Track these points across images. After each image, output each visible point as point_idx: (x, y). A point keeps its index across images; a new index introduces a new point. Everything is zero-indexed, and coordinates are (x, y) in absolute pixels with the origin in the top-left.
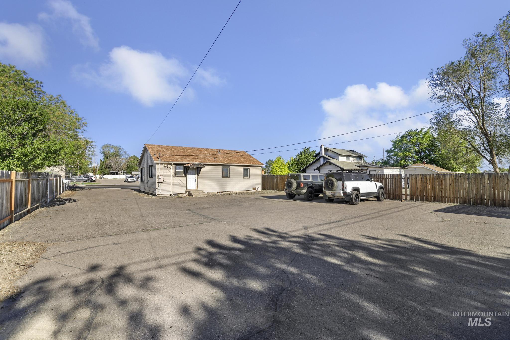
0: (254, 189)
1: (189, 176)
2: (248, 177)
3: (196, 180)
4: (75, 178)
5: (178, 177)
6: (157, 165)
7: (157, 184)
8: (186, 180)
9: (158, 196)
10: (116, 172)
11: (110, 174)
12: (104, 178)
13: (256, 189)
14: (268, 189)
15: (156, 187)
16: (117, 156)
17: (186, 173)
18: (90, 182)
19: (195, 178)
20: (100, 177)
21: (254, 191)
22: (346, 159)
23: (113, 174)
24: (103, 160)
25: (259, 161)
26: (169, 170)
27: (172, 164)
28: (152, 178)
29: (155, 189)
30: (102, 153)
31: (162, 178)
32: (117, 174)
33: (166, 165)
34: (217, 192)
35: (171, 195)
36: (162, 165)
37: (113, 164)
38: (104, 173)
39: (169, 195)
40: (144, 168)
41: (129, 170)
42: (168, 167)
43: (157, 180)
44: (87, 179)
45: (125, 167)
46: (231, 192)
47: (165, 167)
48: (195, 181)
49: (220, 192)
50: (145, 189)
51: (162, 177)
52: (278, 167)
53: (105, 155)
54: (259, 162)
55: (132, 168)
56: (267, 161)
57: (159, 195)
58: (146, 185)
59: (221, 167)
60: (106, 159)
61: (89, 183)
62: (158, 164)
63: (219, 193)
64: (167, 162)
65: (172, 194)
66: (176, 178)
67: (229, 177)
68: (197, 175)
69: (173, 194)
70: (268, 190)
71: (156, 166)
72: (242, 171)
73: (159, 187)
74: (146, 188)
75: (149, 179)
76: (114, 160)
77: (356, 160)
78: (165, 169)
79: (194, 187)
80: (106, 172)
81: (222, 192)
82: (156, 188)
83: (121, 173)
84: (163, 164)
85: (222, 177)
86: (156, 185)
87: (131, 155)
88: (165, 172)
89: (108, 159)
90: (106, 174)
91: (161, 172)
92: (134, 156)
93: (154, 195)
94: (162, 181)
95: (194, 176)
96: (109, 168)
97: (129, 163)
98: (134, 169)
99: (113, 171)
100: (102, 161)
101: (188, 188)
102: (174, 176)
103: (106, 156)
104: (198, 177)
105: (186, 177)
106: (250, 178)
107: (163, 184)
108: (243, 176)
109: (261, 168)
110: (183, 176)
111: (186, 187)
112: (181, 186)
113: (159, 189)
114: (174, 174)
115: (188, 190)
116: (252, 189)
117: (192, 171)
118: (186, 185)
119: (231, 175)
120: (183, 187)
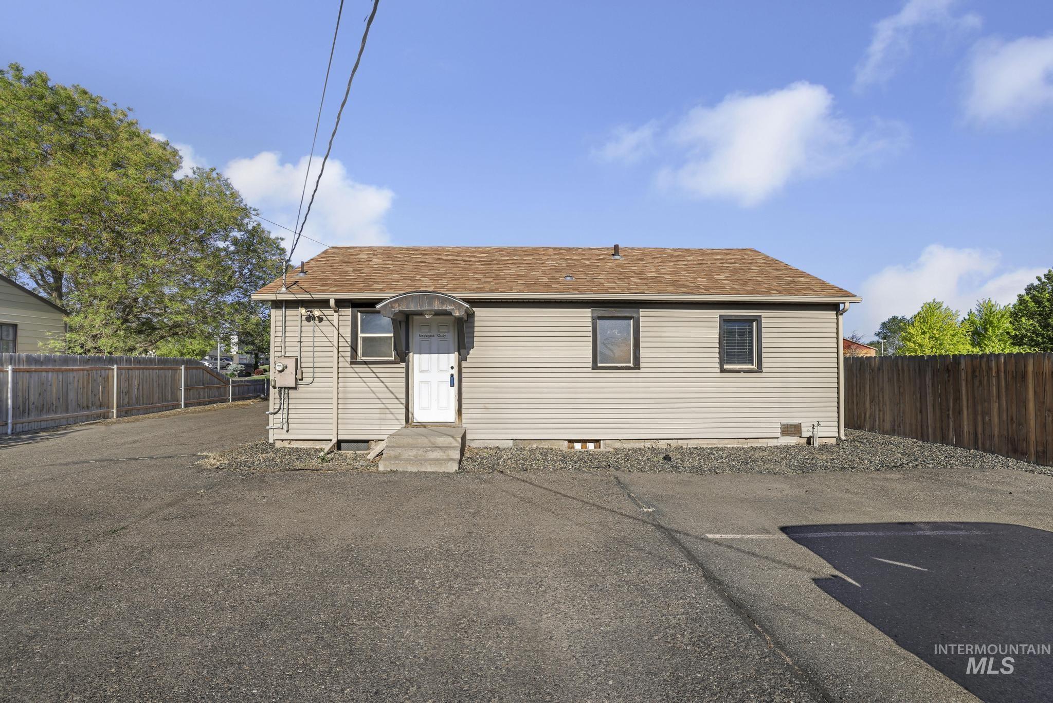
0: (791, 429)
1: (417, 361)
2: (754, 367)
3: (457, 381)
5: (365, 363)
6: (275, 314)
7: (273, 395)
8: (404, 380)
9: (276, 445)
13: (806, 433)
14: (888, 426)
17: (402, 348)
19: (450, 372)
21: (792, 440)
25: (822, 283)
26: (327, 334)
27: (332, 303)
31: (292, 369)
33: (313, 311)
34: (571, 441)
35: (338, 448)
36: (294, 311)
39: (331, 447)
42: (321, 320)
43: (273, 377)
46: (648, 444)
47: (308, 319)
48: (451, 384)
49: (584, 442)
51: (290, 363)
52: (927, 336)
54: (824, 286)
56: (886, 320)
57: (286, 444)
59: (588, 312)
62: (279, 304)
63: (578, 446)
65: (342, 441)
66: (359, 368)
67: (637, 367)
68: (460, 355)
70: (884, 432)
71: (268, 317)
72: (715, 333)
73: (285, 407)
78: (308, 327)
79: (445, 415)
81: (596, 441)
82: (271, 410)
84: (298, 304)
85: (595, 368)
86: (268, 399)
88: (307, 342)
91: (292, 341)
94: (293, 383)
95: (445, 362)
101: (416, 418)
102: (349, 359)
104: (463, 364)
105: (403, 365)
106: (761, 372)
107: (298, 395)
108: (718, 360)
109: (837, 314)
110: (393, 359)
111: (404, 411)
112: (382, 406)
113: (285, 416)
114: (349, 349)
115: (416, 425)
116: (779, 435)
117: (436, 336)
118: (404, 401)
119: (642, 355)
120: (390, 411)
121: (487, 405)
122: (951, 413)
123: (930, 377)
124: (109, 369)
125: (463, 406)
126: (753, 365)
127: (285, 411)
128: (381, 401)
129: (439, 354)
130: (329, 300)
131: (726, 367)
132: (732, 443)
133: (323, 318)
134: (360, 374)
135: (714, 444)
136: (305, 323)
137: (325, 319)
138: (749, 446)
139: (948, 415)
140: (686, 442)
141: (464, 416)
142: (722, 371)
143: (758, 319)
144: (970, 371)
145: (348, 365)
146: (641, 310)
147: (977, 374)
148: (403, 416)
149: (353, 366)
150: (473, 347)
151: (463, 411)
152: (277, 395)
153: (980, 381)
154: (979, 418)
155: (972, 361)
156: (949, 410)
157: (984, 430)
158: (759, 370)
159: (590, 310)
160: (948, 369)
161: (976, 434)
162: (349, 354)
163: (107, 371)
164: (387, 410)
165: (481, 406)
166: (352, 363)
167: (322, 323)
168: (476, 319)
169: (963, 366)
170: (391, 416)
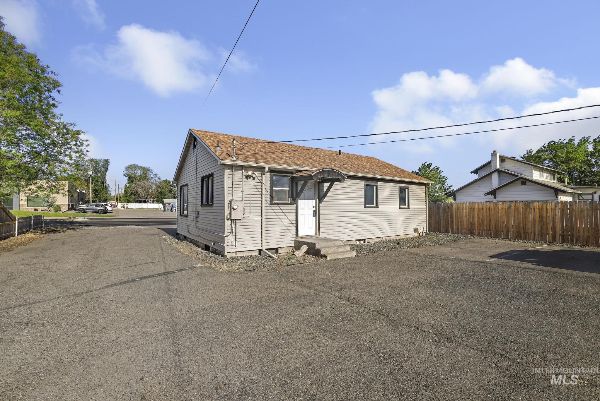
1: (301, 203)
2: (406, 207)
3: (316, 213)
4: (82, 207)
5: (278, 204)
6: (228, 173)
7: (227, 223)
8: (295, 214)
9: (229, 256)
10: (143, 199)
11: (136, 203)
12: (127, 208)
13: (419, 232)
15: (223, 233)
16: (144, 179)
17: (295, 197)
18: (104, 213)
19: (314, 209)
20: (122, 206)
22: (539, 176)
23: (140, 202)
24: (128, 185)
26: (257, 187)
27: (267, 169)
28: (212, 206)
29: (223, 238)
30: (126, 176)
31: (241, 208)
32: (145, 202)
33: (250, 173)
34: (356, 241)
35: (260, 254)
36: (239, 173)
37: (139, 190)
38: (128, 202)
39: (257, 253)
40: (187, 185)
41: (159, 198)
42: (254, 179)
43: (227, 212)
44: (98, 208)
45: (155, 193)
46: (380, 239)
47: (248, 177)
48: (314, 215)
49: (359, 240)
50: (188, 231)
51: (240, 204)
53: (129, 178)
55: (164, 195)
57: (233, 255)
58: (193, 223)
60: (131, 184)
61: (101, 214)
62: (231, 167)
64: (254, 164)
65: (264, 249)
67: (377, 206)
68: (319, 200)
69: (267, 249)
71: (224, 175)
72: (397, 194)
73: (234, 231)
74: (193, 230)
75: (200, 209)
76: (140, 184)
77: (549, 178)
78: (246, 182)
79: (312, 232)
80: (131, 200)
81: (364, 240)
82: (226, 234)
83: (150, 201)
84: (242, 168)
85: (365, 207)
86: (224, 226)
87: (163, 179)
88: (246, 191)
89: (133, 183)
90: (131, 202)
91: (237, 191)
92: (167, 180)
93: (219, 253)
94: (240, 216)
95: (311, 203)
96: (134, 195)
97: (160, 188)
98: (166, 197)
99: (140, 199)
100: (126, 186)
101: (301, 233)
102: (269, 202)
103: (131, 179)
104: (320, 205)
105: (295, 205)
106: (409, 209)
107: (242, 224)
108: (398, 204)
109: (425, 187)
110: (289, 202)
111: (295, 231)
112: (285, 228)
113: (234, 237)
114: (269, 196)
115: (301, 238)
116: (413, 233)
117: (307, 190)
118: (295, 225)
119: (379, 201)
120: (289, 231)
122: (449, 222)
123: (442, 210)
125: (320, 226)
126: (406, 206)
127: (234, 234)
128: (285, 225)
129: (308, 199)
130: (265, 167)
131: (401, 207)
133: (255, 178)
134: (275, 211)
136: (244, 179)
137: (256, 178)
138: (406, 237)
139: (448, 223)
141: (320, 231)
142: (400, 208)
143: (408, 188)
144: (456, 208)
145: (268, 205)
146: (378, 182)
147: (459, 209)
148: (295, 233)
149: (271, 206)
151: (320, 229)
152: (229, 225)
153: (460, 211)
154: (460, 224)
155: (457, 205)
156: (449, 221)
157: (461, 227)
158: (408, 208)
159: (363, 181)
160: (449, 207)
161: (458, 229)
162: (269, 199)
164: (287, 230)
165: (327, 226)
166: (271, 204)
167: (255, 181)
169: (454, 206)
170: (289, 233)
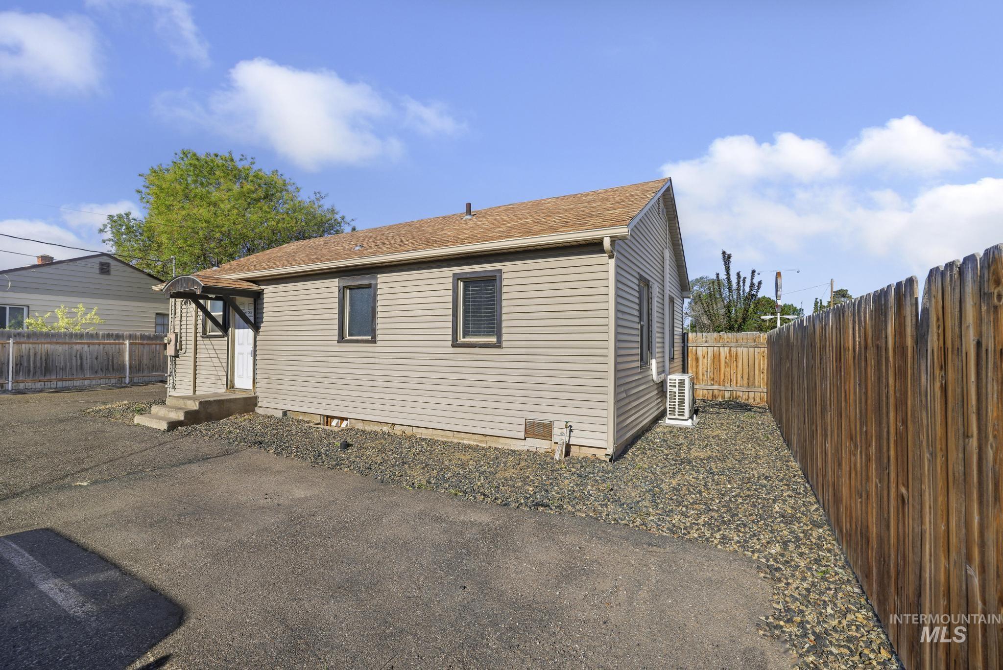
0: (538, 429)
2: (494, 340)
17: (227, 325)
21: (541, 445)
34: (327, 417)
42: (190, 303)
46: (385, 429)
59: (336, 282)
63: (334, 422)
66: (206, 341)
67: (374, 339)
68: (255, 328)
73: (173, 370)
78: (185, 309)
82: (169, 373)
85: (341, 341)
88: (184, 321)
102: (201, 334)
104: (257, 338)
106: (500, 347)
108: (450, 331)
113: (173, 378)
114: (202, 326)
116: (522, 435)
121: (270, 376)
124: (123, 344)
125: (256, 375)
126: (495, 337)
127: (174, 374)
128: (215, 369)
131: (460, 339)
132: (469, 439)
134: (206, 346)
135: (448, 437)
136: (183, 306)
140: (420, 430)
141: (257, 384)
142: (455, 344)
143: (499, 275)
145: (201, 339)
146: (379, 275)
148: (225, 382)
149: (204, 339)
150: (263, 322)
151: (257, 381)
152: (171, 362)
158: (498, 344)
159: (337, 279)
162: (201, 330)
163: (121, 346)
164: (218, 377)
166: (202, 337)
167: (191, 306)
168: (265, 296)
